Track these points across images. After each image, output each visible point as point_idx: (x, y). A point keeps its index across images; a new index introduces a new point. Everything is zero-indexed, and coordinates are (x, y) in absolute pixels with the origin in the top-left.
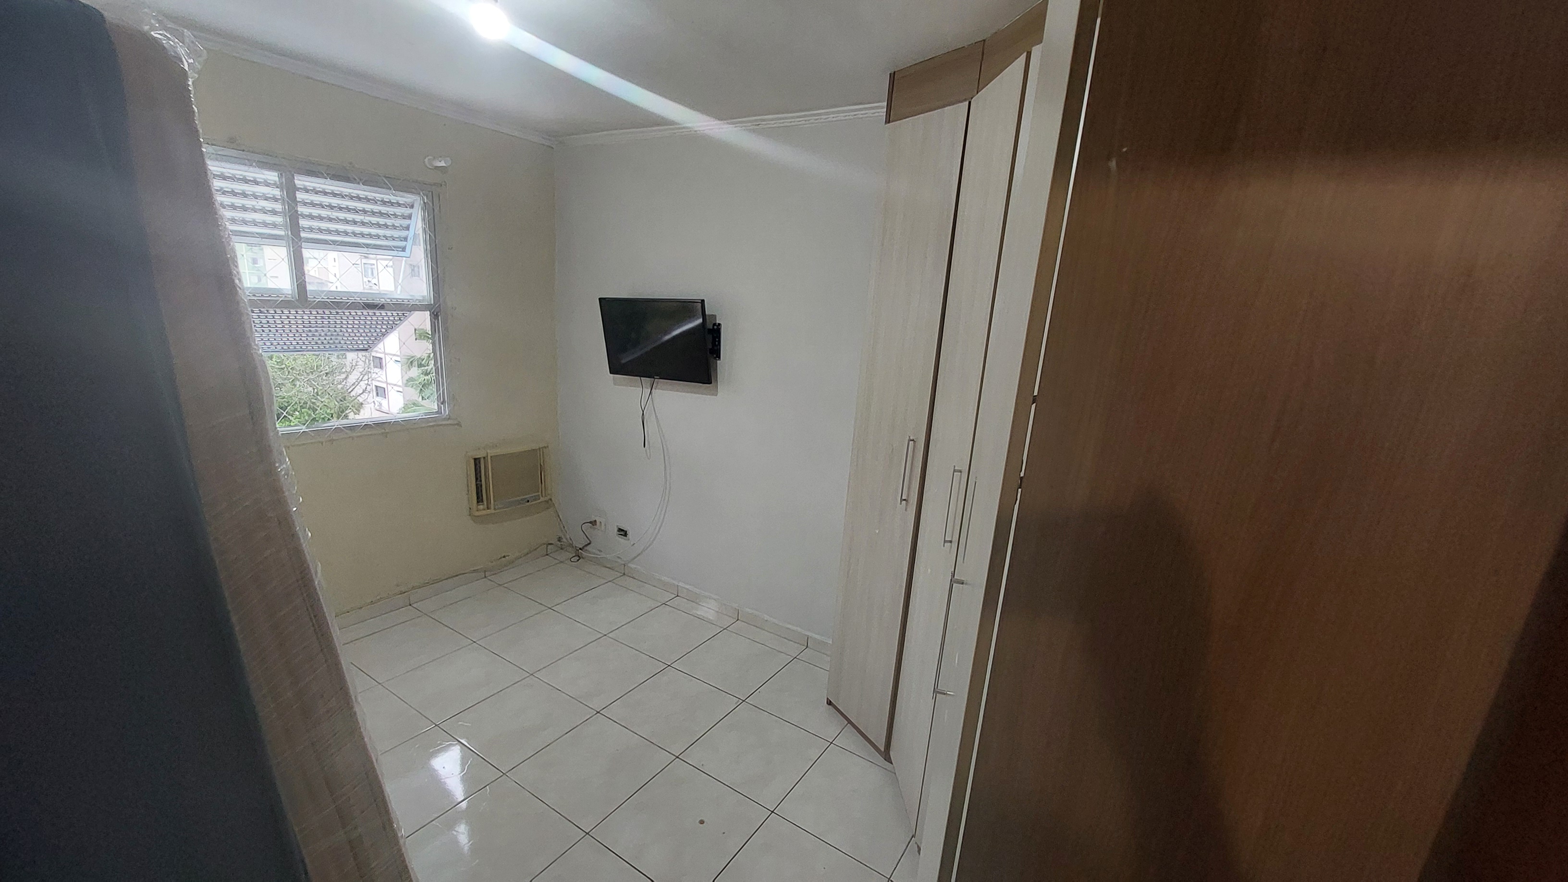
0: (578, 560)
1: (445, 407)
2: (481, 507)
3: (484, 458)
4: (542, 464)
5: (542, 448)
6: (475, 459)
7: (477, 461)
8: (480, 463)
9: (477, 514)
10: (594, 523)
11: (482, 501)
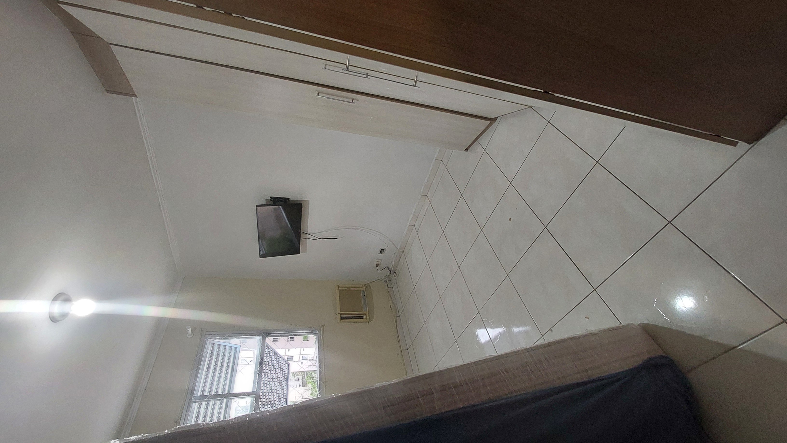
0: (396, 273)
1: (314, 332)
2: (365, 317)
3: (341, 315)
4: (347, 288)
5: (339, 288)
6: (341, 319)
7: (342, 318)
8: (343, 317)
9: (368, 320)
10: (377, 265)
11: (362, 316)
